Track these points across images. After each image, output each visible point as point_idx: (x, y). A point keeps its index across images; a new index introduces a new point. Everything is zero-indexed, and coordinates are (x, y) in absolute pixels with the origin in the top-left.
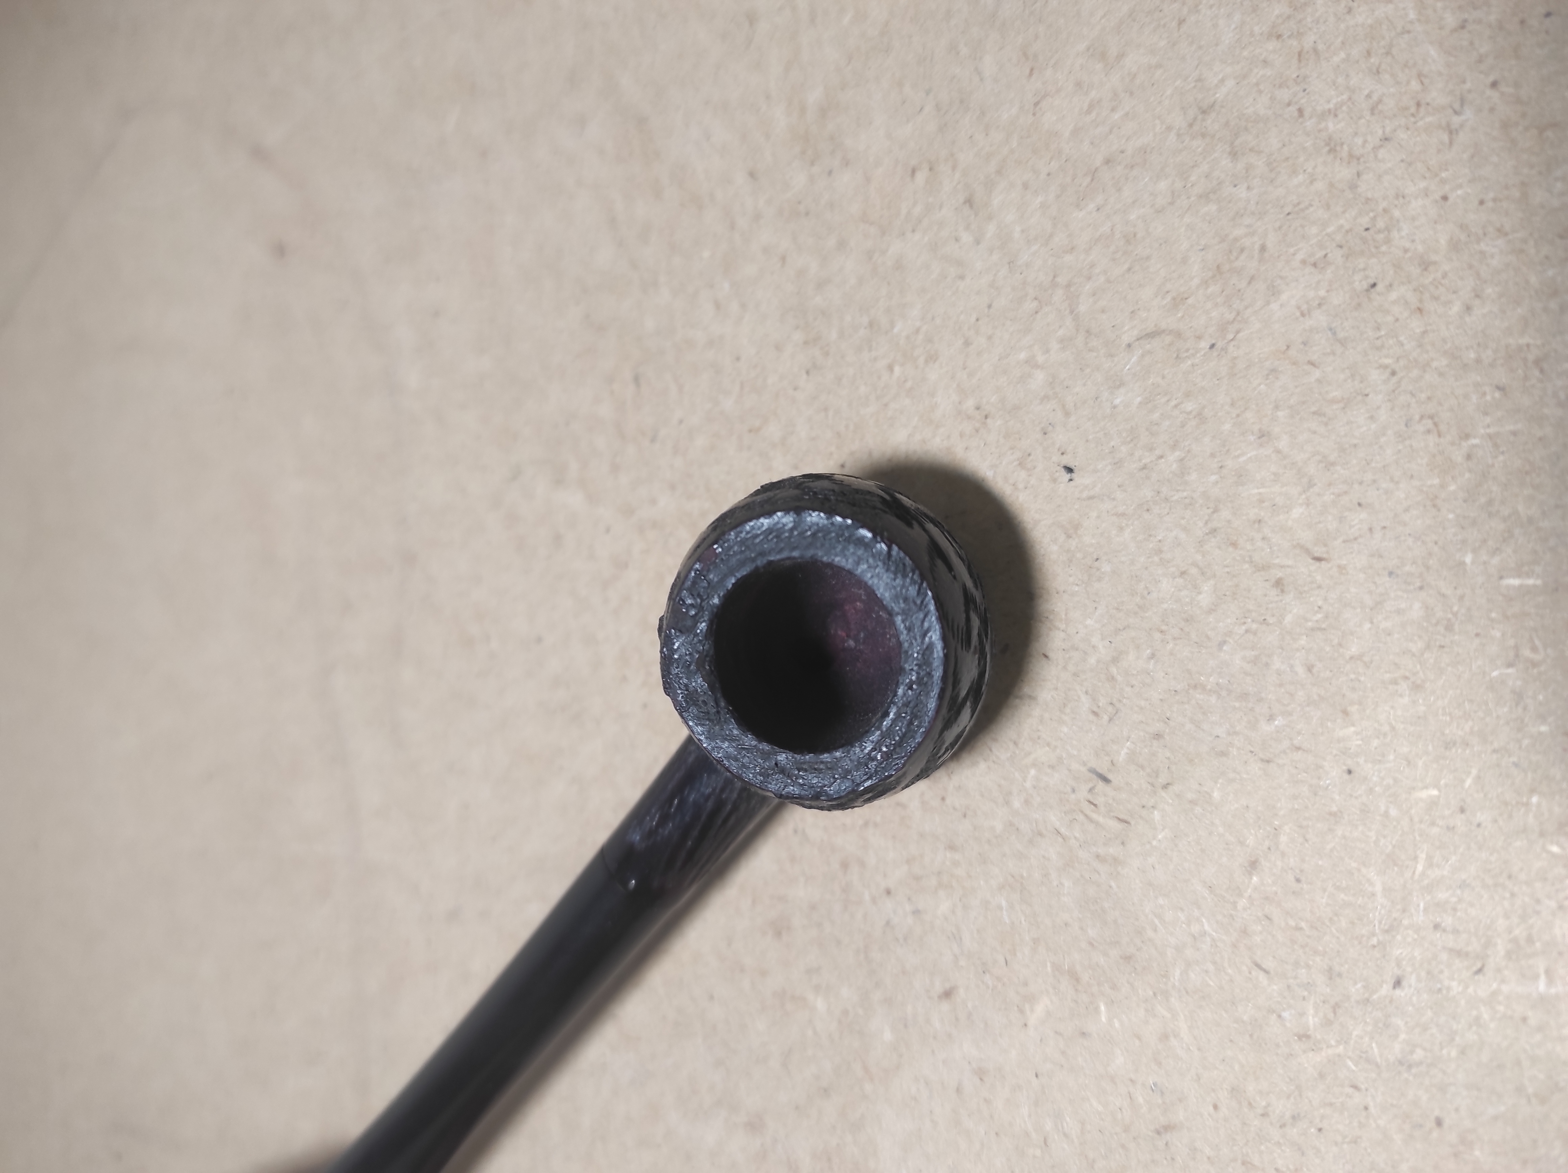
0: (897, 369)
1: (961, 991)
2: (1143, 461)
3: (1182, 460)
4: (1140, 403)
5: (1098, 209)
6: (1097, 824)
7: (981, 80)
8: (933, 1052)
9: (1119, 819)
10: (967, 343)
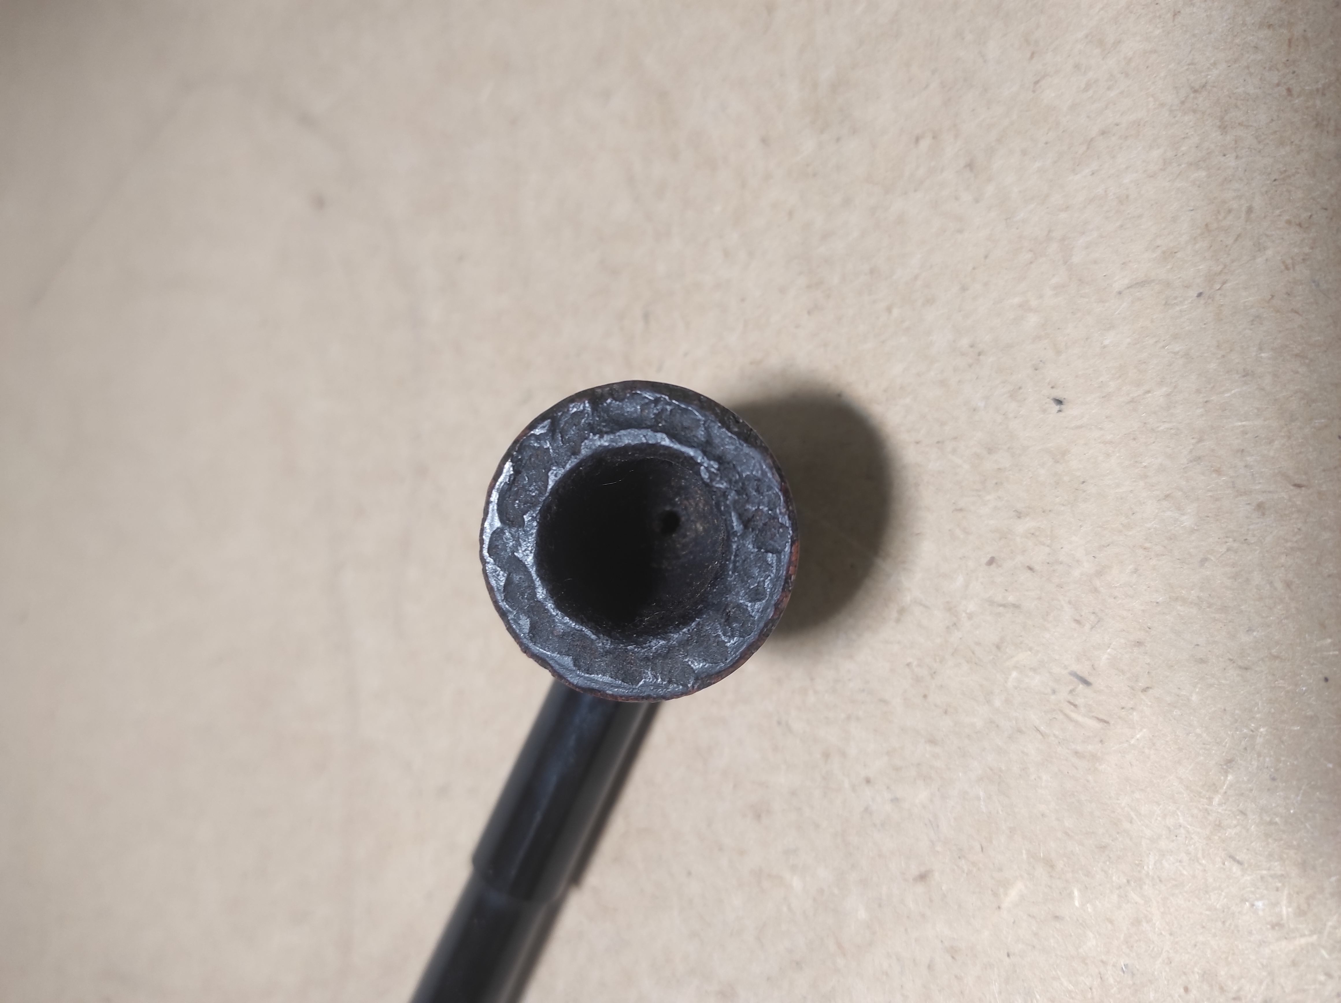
0: (896, 312)
1: (937, 874)
2: (1131, 395)
3: (1168, 395)
4: (1129, 344)
5: (1093, 174)
6: (1076, 722)
7: (985, 61)
8: (906, 930)
9: (1098, 719)
10: (964, 289)
